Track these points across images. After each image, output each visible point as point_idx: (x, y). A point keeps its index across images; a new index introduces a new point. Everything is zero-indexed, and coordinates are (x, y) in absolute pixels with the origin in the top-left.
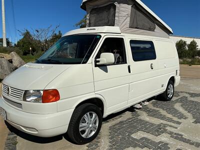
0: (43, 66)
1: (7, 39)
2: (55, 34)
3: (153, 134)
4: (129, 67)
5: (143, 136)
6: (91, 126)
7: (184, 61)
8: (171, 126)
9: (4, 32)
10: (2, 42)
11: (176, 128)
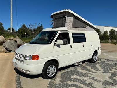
0: (33, 45)
1: (12, 28)
2: (39, 26)
3: (81, 77)
4: (71, 46)
5: (76, 77)
6: (52, 71)
7: (112, 42)
8: (91, 74)
9: (11, 24)
10: (10, 30)
11: (93, 75)
